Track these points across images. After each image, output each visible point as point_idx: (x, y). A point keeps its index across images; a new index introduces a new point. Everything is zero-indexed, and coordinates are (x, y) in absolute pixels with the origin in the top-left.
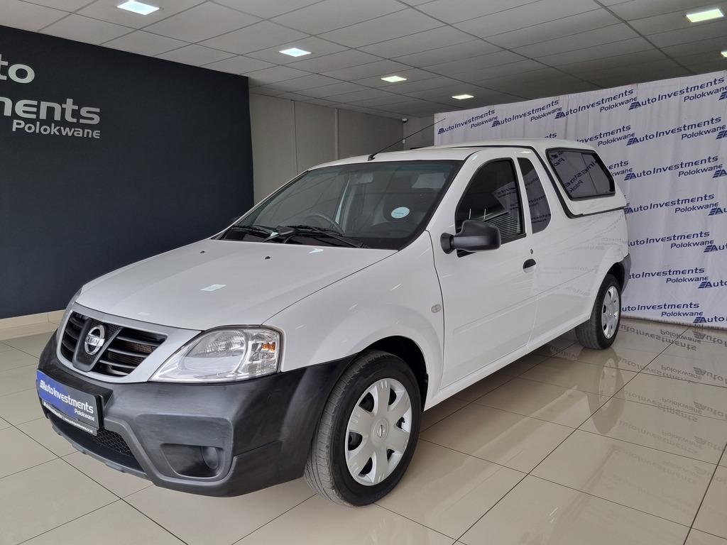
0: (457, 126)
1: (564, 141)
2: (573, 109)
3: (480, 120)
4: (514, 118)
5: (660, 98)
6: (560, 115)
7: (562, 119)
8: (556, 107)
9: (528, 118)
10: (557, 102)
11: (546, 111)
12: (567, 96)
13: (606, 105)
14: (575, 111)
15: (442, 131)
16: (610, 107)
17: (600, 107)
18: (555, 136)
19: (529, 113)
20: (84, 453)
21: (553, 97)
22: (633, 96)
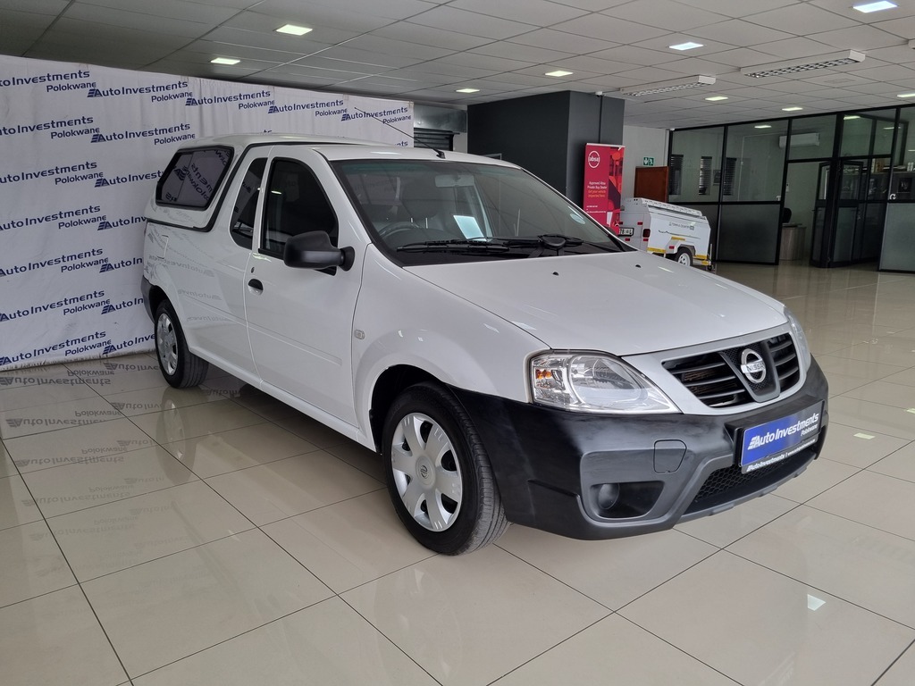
3: (64, 82)
6: (191, 102)
7: (195, 108)
8: (184, 90)
9: (147, 96)
10: (185, 84)
12: (198, 79)
13: (245, 102)
16: (248, 106)
20: (796, 476)
21: (179, 76)
22: (270, 99)
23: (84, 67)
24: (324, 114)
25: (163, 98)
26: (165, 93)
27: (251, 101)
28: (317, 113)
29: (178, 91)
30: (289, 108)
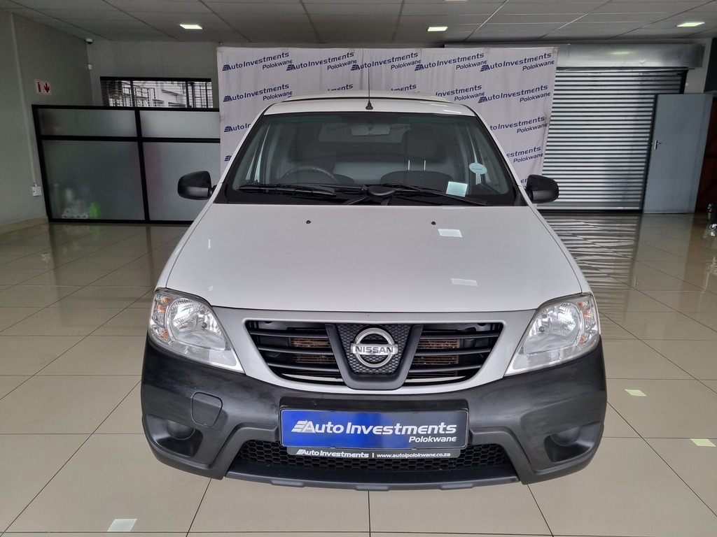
0: (246, 64)
1: (360, 91)
2: (367, 63)
3: (273, 62)
4: (310, 64)
5: (439, 63)
6: (355, 67)
7: (357, 72)
8: (351, 59)
9: (325, 66)
10: (352, 54)
11: (341, 61)
12: (361, 49)
13: (396, 63)
14: (369, 66)
15: (227, 68)
16: (399, 66)
17: (390, 64)
18: (351, 87)
19: (326, 62)
21: (348, 49)
22: (418, 59)
23: (285, 50)
24: (464, 67)
25: (335, 67)
26: (337, 63)
27: (402, 62)
28: (458, 67)
29: (346, 60)
30: (433, 65)
